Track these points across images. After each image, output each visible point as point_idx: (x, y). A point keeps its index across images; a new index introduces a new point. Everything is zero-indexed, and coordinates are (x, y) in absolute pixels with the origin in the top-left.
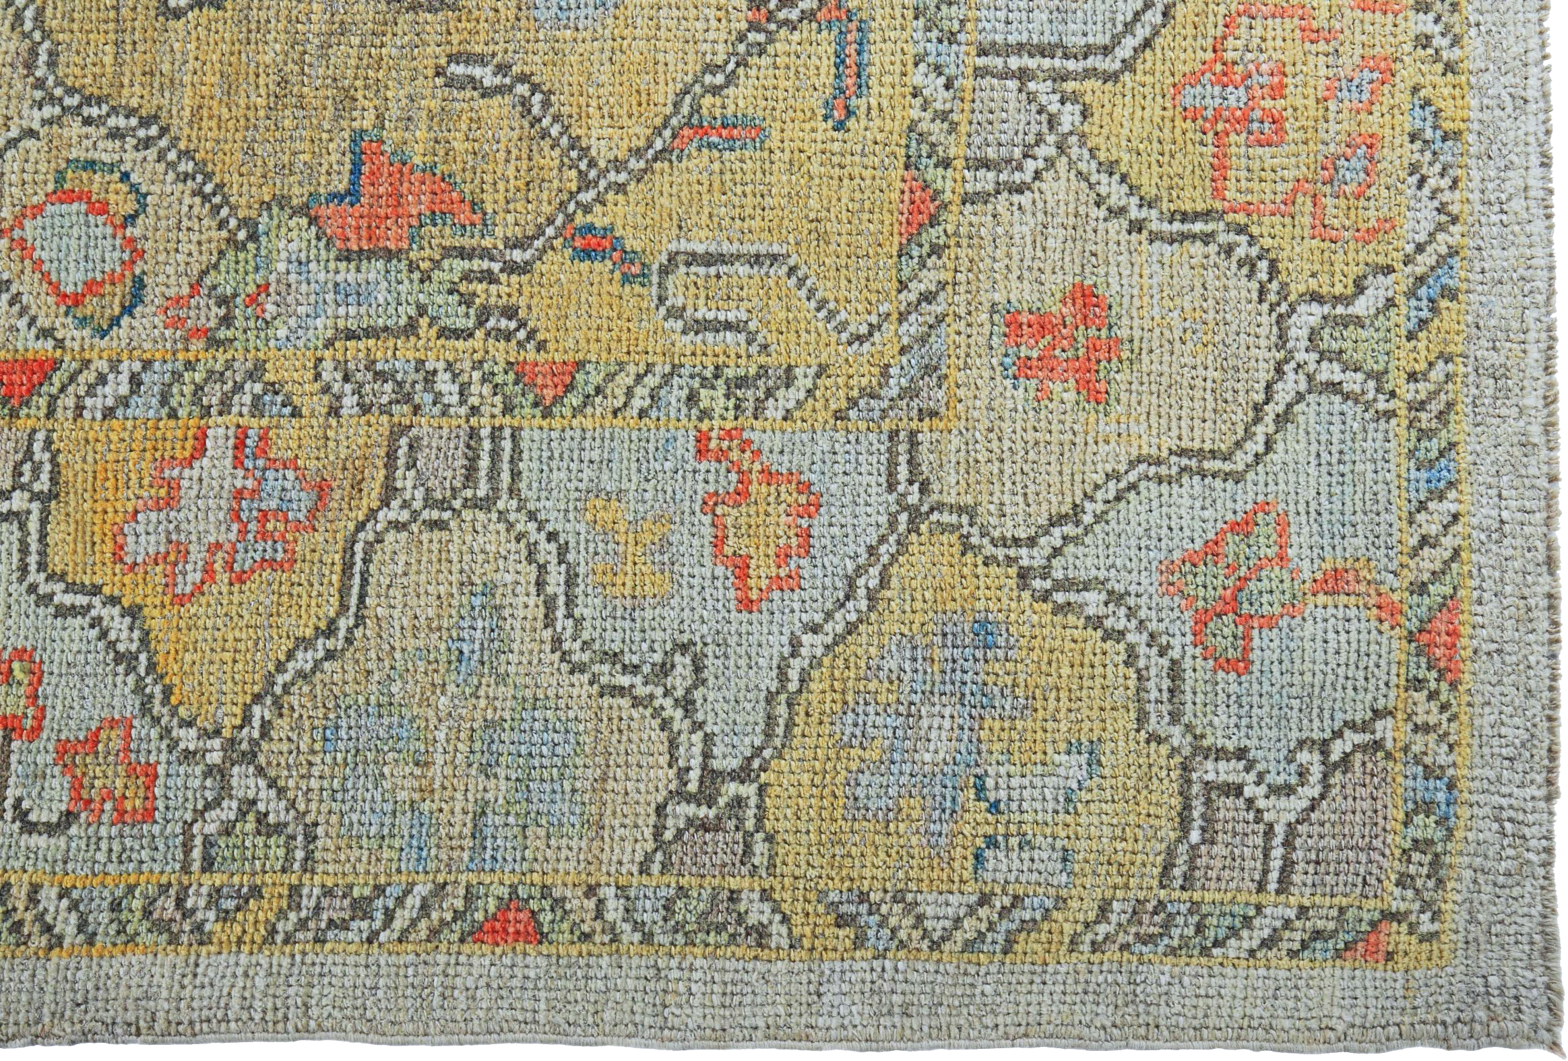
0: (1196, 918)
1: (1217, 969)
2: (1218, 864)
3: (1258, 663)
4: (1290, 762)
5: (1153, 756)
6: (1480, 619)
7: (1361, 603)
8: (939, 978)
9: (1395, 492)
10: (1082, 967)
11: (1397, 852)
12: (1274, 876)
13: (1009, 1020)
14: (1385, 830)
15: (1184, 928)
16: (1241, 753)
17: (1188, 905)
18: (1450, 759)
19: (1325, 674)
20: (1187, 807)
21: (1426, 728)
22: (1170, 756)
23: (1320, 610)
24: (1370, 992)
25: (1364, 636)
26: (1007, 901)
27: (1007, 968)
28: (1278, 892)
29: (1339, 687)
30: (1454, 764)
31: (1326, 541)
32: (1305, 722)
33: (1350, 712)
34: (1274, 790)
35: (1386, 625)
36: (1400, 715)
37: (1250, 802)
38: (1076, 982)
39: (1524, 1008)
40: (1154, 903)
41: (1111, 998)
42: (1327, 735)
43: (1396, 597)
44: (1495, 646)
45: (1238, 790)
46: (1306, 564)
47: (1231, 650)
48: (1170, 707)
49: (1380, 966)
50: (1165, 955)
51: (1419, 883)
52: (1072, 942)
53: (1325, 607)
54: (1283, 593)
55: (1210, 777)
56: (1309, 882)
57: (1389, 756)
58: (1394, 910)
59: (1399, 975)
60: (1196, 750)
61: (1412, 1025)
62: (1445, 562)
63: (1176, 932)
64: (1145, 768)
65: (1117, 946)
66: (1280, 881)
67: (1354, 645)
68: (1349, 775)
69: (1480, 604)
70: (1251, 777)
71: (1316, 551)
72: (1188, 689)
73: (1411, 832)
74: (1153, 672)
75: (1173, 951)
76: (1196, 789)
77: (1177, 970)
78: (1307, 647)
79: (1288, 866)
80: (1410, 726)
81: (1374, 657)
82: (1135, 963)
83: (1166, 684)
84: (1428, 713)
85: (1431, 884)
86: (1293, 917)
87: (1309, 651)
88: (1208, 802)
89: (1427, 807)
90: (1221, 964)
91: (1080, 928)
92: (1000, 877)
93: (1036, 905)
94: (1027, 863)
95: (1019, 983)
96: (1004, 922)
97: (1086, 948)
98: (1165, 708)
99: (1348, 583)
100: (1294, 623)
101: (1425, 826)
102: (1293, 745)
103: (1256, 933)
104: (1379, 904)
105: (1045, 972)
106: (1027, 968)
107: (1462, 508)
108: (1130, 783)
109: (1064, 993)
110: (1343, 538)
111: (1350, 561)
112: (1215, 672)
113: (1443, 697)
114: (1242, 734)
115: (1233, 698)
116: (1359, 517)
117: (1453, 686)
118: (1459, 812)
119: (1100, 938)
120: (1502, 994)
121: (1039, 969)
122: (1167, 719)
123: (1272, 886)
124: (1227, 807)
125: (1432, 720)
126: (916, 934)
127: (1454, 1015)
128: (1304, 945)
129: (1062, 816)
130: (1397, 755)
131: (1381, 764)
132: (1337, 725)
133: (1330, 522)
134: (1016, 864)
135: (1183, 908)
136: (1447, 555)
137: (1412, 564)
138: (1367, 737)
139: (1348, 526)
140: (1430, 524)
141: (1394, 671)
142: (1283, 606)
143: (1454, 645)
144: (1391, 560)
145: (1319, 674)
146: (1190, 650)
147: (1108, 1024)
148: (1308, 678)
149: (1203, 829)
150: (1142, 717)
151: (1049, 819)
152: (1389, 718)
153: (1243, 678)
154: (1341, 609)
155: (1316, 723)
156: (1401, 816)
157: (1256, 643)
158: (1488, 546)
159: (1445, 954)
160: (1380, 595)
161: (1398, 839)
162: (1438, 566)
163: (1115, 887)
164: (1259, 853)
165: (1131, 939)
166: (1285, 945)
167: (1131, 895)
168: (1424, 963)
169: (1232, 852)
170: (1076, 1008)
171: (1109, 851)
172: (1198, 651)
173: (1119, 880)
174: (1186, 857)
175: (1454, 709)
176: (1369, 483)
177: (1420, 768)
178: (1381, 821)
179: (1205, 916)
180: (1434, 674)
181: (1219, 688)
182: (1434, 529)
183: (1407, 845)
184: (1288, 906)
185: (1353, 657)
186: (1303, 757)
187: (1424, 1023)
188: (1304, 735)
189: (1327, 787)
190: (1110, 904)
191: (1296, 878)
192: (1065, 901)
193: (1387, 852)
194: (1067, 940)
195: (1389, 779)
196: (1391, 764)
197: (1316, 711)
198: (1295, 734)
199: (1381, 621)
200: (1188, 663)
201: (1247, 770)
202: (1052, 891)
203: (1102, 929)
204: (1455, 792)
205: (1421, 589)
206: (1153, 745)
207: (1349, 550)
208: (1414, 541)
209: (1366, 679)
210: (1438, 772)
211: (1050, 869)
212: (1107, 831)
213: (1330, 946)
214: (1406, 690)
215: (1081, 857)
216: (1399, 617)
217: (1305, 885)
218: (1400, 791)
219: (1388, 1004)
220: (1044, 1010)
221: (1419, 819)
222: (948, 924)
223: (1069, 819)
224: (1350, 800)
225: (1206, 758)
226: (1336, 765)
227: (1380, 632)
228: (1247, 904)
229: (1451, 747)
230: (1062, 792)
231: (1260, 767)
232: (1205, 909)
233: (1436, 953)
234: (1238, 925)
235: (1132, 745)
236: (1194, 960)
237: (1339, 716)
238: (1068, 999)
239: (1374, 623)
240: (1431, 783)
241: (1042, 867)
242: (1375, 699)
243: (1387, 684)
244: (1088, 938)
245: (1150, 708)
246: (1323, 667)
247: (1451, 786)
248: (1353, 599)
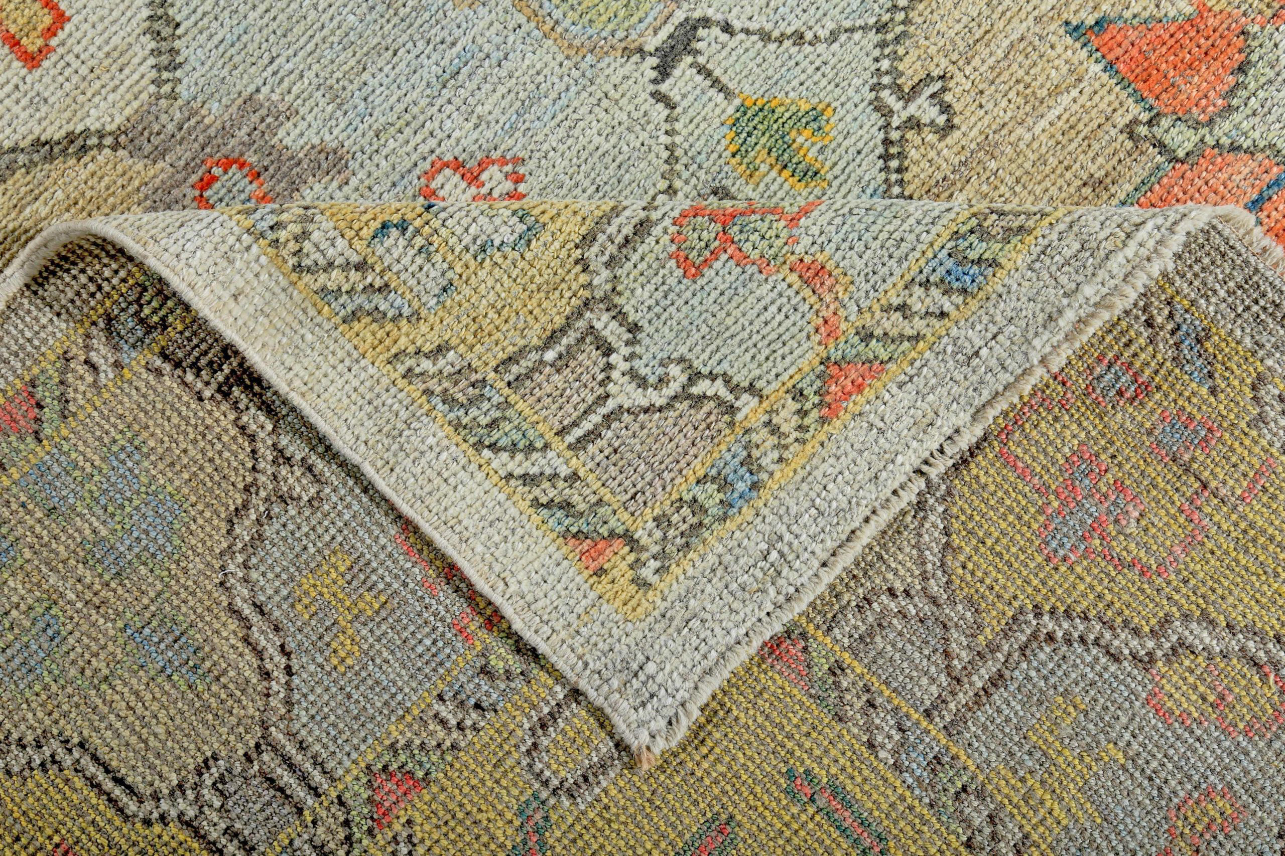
0: (498, 414)
1: (473, 467)
2: (548, 389)
3: (705, 280)
4: (662, 364)
5: (572, 276)
6: (887, 396)
7: (816, 307)
8: (282, 296)
9: (917, 254)
10: (385, 381)
11: (675, 496)
12: (578, 432)
13: (302, 373)
14: (680, 472)
15: (481, 414)
16: (634, 328)
17: (502, 399)
18: (772, 467)
19: (743, 329)
20: (563, 331)
21: (775, 430)
22: (584, 287)
23: (784, 285)
24: (559, 587)
25: (794, 330)
26: (378, 283)
27: (336, 334)
28: (570, 447)
29: (744, 347)
30: (771, 474)
31: (837, 239)
32: (699, 348)
33: (735, 370)
34: (633, 374)
35: (817, 338)
36: (765, 404)
37: (609, 367)
38: (371, 389)
39: (649, 706)
40: (479, 376)
41: (382, 422)
42: (705, 371)
43: (843, 326)
44: (881, 425)
45: (608, 351)
46: (806, 241)
47: (695, 253)
48: (615, 252)
49: (586, 573)
50: (450, 423)
51: (671, 533)
52: (396, 355)
53: (790, 286)
54: (771, 247)
55: (598, 325)
56: (597, 460)
57: (731, 424)
58: (636, 537)
59: (592, 595)
60: (606, 297)
61: (563, 641)
62: (901, 335)
63: (474, 412)
64: (558, 279)
65: (424, 386)
66: (578, 441)
67: (782, 329)
68: (692, 411)
69: (900, 387)
70: (625, 351)
71: (823, 238)
72: (640, 251)
73: (697, 491)
74: (627, 213)
75: (458, 426)
76: (581, 324)
77: (446, 442)
78: (750, 300)
79: (593, 435)
80: (766, 418)
81: (786, 349)
82: (423, 411)
83: (628, 230)
84: (787, 420)
85: (679, 541)
86: (562, 475)
87: (748, 305)
88: (581, 340)
89: (724, 484)
90: (480, 466)
91: (411, 349)
92: (387, 260)
93: (396, 304)
94: (415, 268)
95: (333, 353)
96: (364, 297)
97: (402, 369)
98: (612, 249)
99: (822, 284)
100: (757, 276)
101: (710, 496)
102: (675, 355)
103: (527, 464)
104: (630, 522)
105: (357, 361)
106: (349, 346)
107: (954, 313)
108: (538, 280)
109: (355, 390)
110: (851, 248)
111: (839, 271)
112: (670, 257)
113: (807, 421)
114: (648, 316)
115: (666, 288)
116: (875, 245)
117: (823, 421)
118: (744, 510)
119: (417, 370)
120: (644, 684)
121: (355, 355)
122: (606, 258)
123: (570, 439)
124: (590, 356)
125: (785, 428)
126: (292, 246)
127: (598, 666)
128: (548, 505)
129: (468, 257)
130: (737, 429)
131: (721, 425)
132: (718, 370)
133: (853, 225)
134: (406, 261)
135: (496, 399)
136: (909, 332)
137: (878, 314)
138: (730, 397)
139: (862, 243)
140: (918, 300)
141: (791, 371)
142: (762, 256)
143: (850, 394)
144: (867, 297)
145: (739, 326)
146: (667, 222)
147: (363, 438)
148: (729, 321)
149: (560, 357)
150: (588, 239)
151: (458, 250)
152: (757, 399)
153: (685, 281)
154: (799, 298)
155: (705, 356)
156: (701, 473)
157: (717, 265)
158: (947, 358)
159: (639, 609)
160: (835, 314)
161: (684, 487)
162: (894, 333)
163: (463, 341)
164: (582, 407)
165: (438, 390)
166: (537, 492)
167: (469, 356)
168: (618, 603)
169: (564, 390)
170: (353, 408)
171: (482, 310)
172: (673, 229)
173: (470, 339)
174: (530, 365)
175: (808, 436)
176: (906, 226)
177: (745, 453)
178: (683, 463)
179: (505, 418)
180: (816, 399)
181: (662, 272)
182: (917, 307)
183: (687, 497)
184: (567, 463)
185: (774, 336)
186: (674, 370)
187: (573, 650)
188: (689, 356)
189: (670, 406)
190: (448, 350)
191: (591, 448)
192: (419, 319)
193: (668, 489)
194: (394, 351)
195: (716, 441)
196: (728, 431)
197: (713, 347)
198: (683, 350)
199: (817, 331)
200: (657, 231)
201: (627, 343)
202: (416, 304)
203: (426, 365)
204: (754, 494)
205: (867, 337)
206: (579, 268)
207: (846, 262)
208: (896, 302)
209: (767, 359)
210: (755, 467)
211: (428, 286)
212: (492, 297)
213: (567, 522)
214: (787, 392)
215: (457, 298)
216: (831, 340)
217: (593, 459)
218: (716, 455)
219: (563, 609)
220: (331, 389)
221: (711, 487)
222: (322, 262)
223: (472, 264)
224: (677, 428)
225: (608, 310)
226: (690, 396)
227: (808, 338)
228: (541, 436)
229: (780, 460)
230: (484, 237)
231: (638, 349)
232: (510, 413)
233: (633, 602)
234: (521, 445)
235: (563, 253)
236: (465, 446)
237: (725, 365)
238: (354, 396)
239: (810, 328)
240: (743, 471)
241: (424, 280)
242: (759, 378)
243: (777, 376)
244: (410, 362)
245: (601, 238)
246: (747, 323)
247: (755, 486)
248: (814, 299)
